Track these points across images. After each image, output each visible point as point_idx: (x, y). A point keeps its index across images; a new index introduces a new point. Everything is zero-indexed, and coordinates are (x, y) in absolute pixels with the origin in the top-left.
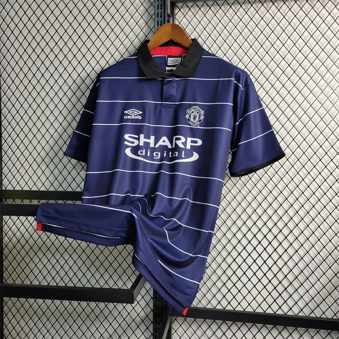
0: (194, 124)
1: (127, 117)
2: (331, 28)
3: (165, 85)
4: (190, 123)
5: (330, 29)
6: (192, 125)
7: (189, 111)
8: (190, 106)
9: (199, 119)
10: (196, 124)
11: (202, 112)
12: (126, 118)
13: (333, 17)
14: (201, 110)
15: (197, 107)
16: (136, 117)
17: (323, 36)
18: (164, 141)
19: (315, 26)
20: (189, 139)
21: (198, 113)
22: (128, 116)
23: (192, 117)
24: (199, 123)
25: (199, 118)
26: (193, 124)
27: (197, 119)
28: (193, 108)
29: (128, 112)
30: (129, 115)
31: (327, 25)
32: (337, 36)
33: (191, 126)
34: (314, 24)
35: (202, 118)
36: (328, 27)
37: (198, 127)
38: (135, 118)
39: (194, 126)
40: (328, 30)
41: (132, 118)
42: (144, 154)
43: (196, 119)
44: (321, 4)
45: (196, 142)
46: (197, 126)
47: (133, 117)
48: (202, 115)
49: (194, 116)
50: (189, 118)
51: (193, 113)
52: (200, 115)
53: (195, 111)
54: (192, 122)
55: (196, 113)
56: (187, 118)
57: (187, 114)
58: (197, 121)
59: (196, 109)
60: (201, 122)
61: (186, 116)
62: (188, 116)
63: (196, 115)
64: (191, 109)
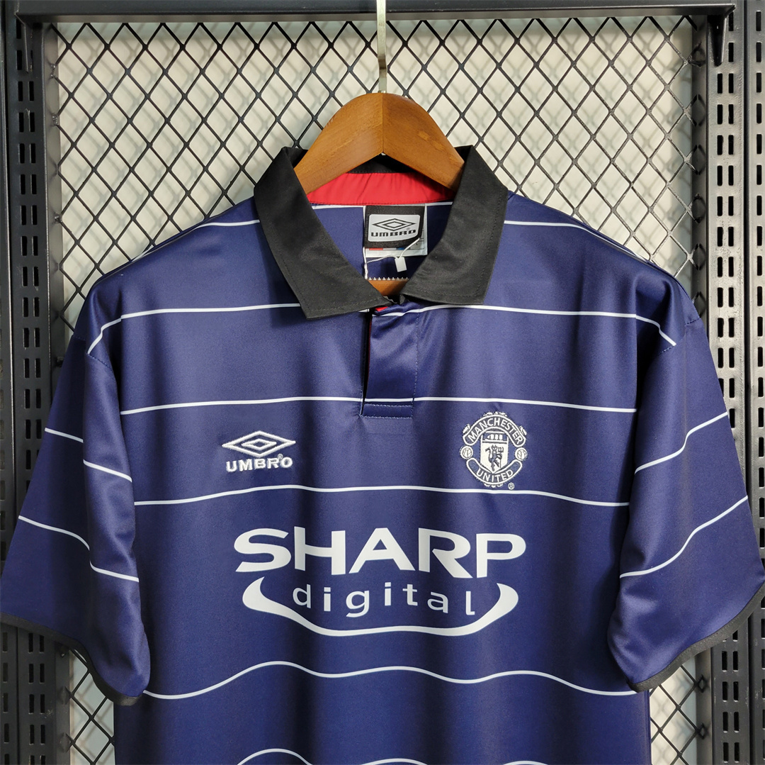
0: (496, 481)
1: (238, 464)
2: (598, 137)
3: (376, 337)
4: (477, 476)
5: (596, 142)
6: (487, 483)
7: (474, 430)
8: (476, 412)
9: (510, 460)
10: (501, 479)
11: (521, 434)
12: (235, 469)
13: (603, 101)
14: (515, 426)
15: (503, 415)
16: (273, 463)
17: (574, 162)
18: (380, 546)
19: (548, 128)
20: (483, 539)
21: (505, 436)
22: (241, 462)
23: (485, 456)
24: (511, 477)
25: (511, 456)
26: (490, 481)
27: (504, 461)
28: (486, 420)
29: (239, 445)
30: (246, 457)
31: (585, 127)
32: (619, 166)
33: (483, 487)
34: (543, 122)
35: (521, 454)
36: (590, 133)
37: (511, 491)
38: (269, 467)
39: (497, 488)
40: (588, 143)
41: (257, 467)
42: (308, 603)
43: (498, 460)
44: (565, 52)
45: (506, 547)
46: (505, 487)
47: (260, 464)
48: (520, 443)
49: (492, 450)
50: (473, 457)
51: (486, 440)
52: (514, 444)
53: (494, 430)
54: (485, 474)
55: (499, 439)
56: (466, 460)
57: (466, 443)
58: (504, 467)
59: (498, 422)
60: (519, 472)
61: (461, 452)
62: (469, 451)
63: (498, 445)
64: (480, 424)
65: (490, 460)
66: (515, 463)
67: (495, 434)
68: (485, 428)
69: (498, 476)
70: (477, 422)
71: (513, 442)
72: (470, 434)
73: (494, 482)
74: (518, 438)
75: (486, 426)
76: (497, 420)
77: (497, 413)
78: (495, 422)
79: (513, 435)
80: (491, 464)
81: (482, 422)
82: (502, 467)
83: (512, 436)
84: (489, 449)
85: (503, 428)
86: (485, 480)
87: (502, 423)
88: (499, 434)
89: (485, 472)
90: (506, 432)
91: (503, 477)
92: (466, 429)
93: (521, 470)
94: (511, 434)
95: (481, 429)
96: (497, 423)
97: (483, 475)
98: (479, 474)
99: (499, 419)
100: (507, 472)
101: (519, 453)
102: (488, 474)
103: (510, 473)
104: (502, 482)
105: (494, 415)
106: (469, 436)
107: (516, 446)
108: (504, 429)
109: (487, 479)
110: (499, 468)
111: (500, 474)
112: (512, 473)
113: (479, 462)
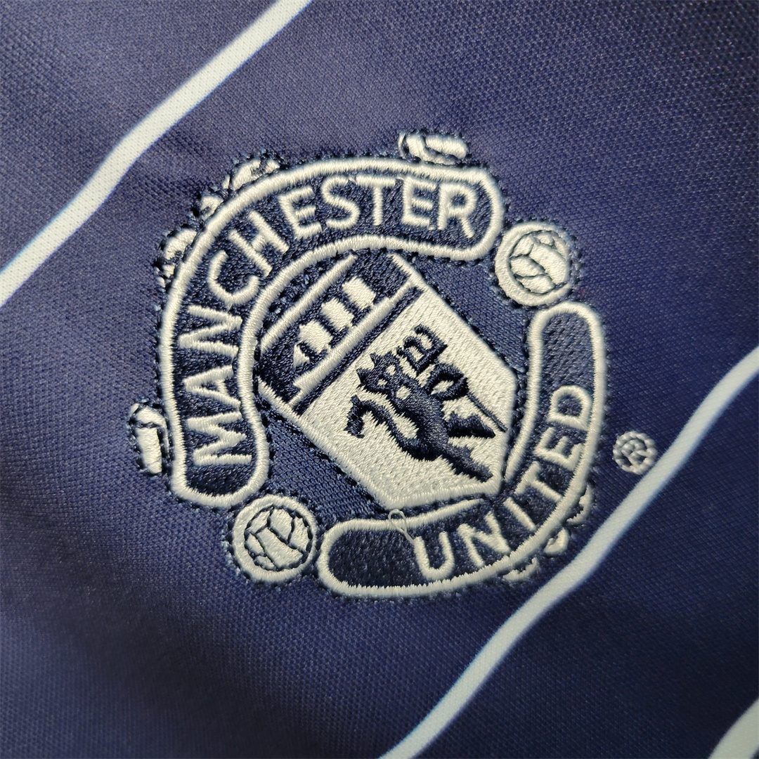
48: (481, 219)
49: (380, 400)
50: (325, 524)
51: (304, 382)
52: (457, 254)
53: (291, 294)
54: (465, 531)
55: (358, 314)
56: (311, 572)
57: (225, 500)
58: (519, 404)
59: (267, 234)
60: (610, 354)
61: (247, 564)
62: (282, 520)
63: (387, 343)
64: (190, 340)
65: (422, 450)
66: (547, 336)
67: (313, 313)
68: (233, 338)
69: (530, 477)
70: (166, 353)
71: (439, 251)
72: (195, 440)
73: (539, 519)
74: (446, 210)
75: (233, 321)
76: (249, 232)
77: (210, 201)
78: (252, 251)
79: (408, 218)
80: (440, 462)
81: (185, 324)
82: (505, 418)
83: (405, 233)
84: (360, 409)
85: (322, 239)
86: (489, 555)
87: (292, 217)
88: (333, 294)
89: (451, 525)
90: (359, 242)
91: (555, 455)
92: (149, 442)
93: (610, 337)
94: (394, 227)
95: (219, 360)
96: (268, 251)
97: (458, 547)
98: (436, 561)
99: (256, 218)
100: (554, 415)
101: (521, 266)
102: (474, 519)
103: (570, 407)
104: (576, 484)
105: (214, 226)
106: (204, 457)
107: (471, 253)
108: (333, 236)
109: (498, 542)
110: (501, 437)
111: (528, 458)
112: (578, 392)
113: (380, 512)
